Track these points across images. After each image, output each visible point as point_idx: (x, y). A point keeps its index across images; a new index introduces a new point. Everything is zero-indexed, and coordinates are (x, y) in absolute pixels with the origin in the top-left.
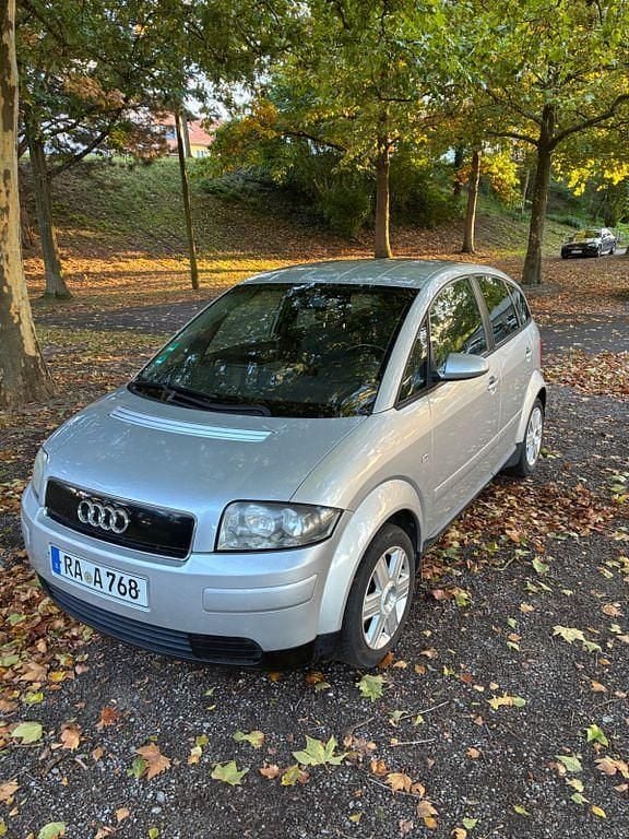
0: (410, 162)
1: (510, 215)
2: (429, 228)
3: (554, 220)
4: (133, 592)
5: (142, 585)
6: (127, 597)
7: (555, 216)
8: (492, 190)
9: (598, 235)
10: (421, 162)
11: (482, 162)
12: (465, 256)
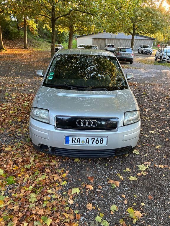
0: (4, 19)
1: (34, 38)
2: (13, 40)
3: (46, 41)
4: (101, 142)
5: (105, 139)
6: (99, 144)
7: (46, 40)
8: (29, 31)
9: (60, 46)
10: (8, 19)
11: (27, 22)
12: (25, 49)
